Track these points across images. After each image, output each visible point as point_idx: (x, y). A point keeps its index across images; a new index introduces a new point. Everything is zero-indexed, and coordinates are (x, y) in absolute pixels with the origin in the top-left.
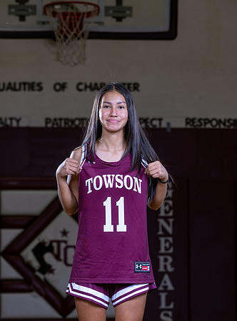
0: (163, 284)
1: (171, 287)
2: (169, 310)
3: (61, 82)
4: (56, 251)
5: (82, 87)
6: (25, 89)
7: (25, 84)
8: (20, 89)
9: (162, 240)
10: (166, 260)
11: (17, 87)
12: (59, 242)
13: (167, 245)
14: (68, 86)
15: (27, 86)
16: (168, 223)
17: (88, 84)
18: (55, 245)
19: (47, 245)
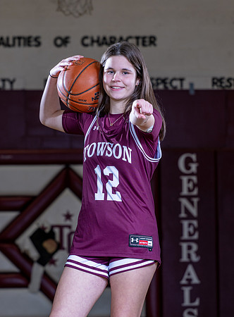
0: (186, 276)
1: (196, 280)
2: (194, 307)
3: (63, 36)
4: (58, 238)
5: (87, 41)
6: (19, 44)
7: (19, 38)
8: (14, 45)
9: (185, 223)
10: (190, 248)
11: (11, 42)
12: (61, 227)
13: (191, 229)
14: (71, 40)
15: (22, 41)
16: (192, 203)
17: (95, 38)
18: (57, 230)
19: (47, 231)
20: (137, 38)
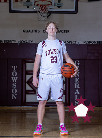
0: (76, 92)
7: (34, 30)
10: (77, 85)
11: (32, 31)
13: (78, 80)
20: (64, 30)
